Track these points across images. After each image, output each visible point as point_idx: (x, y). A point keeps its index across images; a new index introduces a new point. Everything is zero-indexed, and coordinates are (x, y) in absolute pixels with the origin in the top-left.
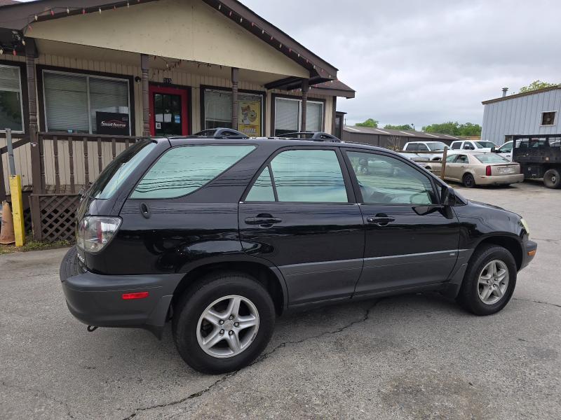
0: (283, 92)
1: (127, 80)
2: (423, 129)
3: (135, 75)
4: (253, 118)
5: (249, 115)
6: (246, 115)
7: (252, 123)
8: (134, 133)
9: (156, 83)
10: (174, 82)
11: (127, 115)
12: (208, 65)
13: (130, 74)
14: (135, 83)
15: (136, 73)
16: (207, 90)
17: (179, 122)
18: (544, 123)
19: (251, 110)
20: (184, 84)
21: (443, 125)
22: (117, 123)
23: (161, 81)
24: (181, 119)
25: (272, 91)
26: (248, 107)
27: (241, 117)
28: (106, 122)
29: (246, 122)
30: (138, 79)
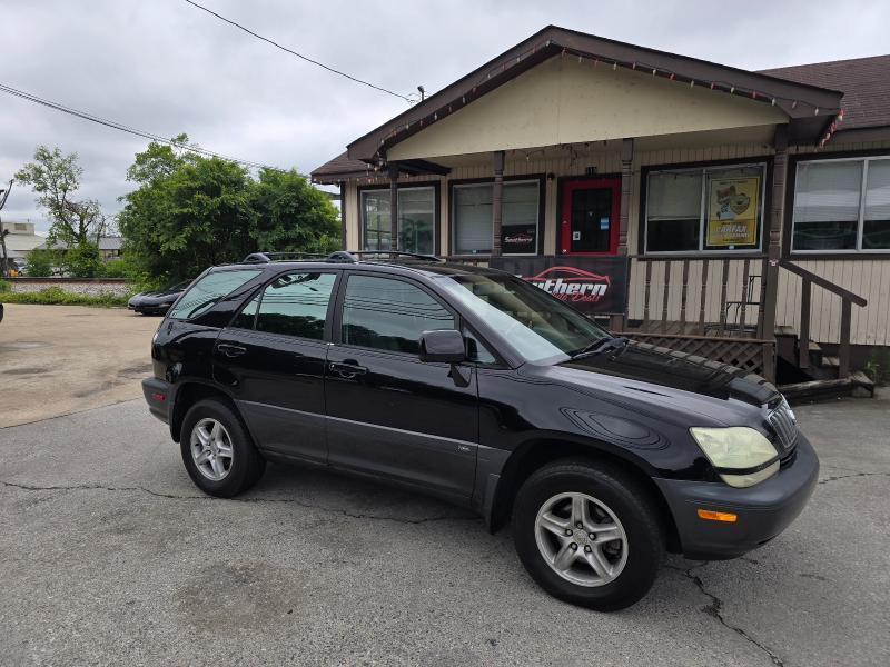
1: (537, 181)
3: (548, 172)
4: (742, 207)
5: (734, 203)
6: (726, 203)
7: (738, 217)
8: (542, 249)
10: (601, 171)
11: (534, 226)
13: (542, 171)
14: (547, 183)
15: (549, 168)
16: (653, 173)
17: (607, 227)
19: (738, 192)
20: (616, 170)
22: (522, 237)
23: (582, 172)
24: (609, 223)
25: (790, 150)
26: (733, 189)
27: (714, 208)
28: (511, 237)
29: (724, 216)
30: (552, 176)
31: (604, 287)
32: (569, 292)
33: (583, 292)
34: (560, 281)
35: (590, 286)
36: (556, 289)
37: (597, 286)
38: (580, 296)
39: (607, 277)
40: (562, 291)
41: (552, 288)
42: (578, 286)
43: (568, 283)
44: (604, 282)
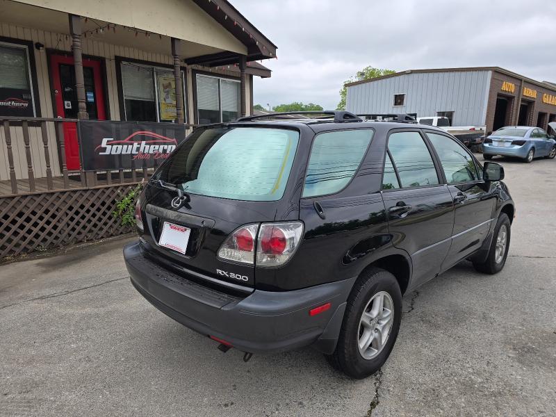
0: (206, 69)
1: (27, 47)
2: (273, 109)
3: (35, 41)
6: (168, 93)
7: (174, 102)
8: (39, 114)
9: (62, 51)
12: (147, 33)
13: (28, 38)
14: (36, 51)
15: (35, 38)
16: (124, 63)
17: (92, 100)
18: (396, 104)
20: (96, 54)
21: (292, 105)
22: (15, 101)
24: (95, 97)
25: (194, 66)
27: (163, 95)
29: (168, 101)
30: (39, 46)
31: (174, 147)
32: (151, 152)
33: (161, 151)
34: (143, 143)
35: (166, 147)
36: (141, 150)
37: (170, 146)
38: (160, 154)
39: (174, 140)
40: (146, 151)
41: (138, 149)
42: (157, 147)
43: (150, 144)
44: (173, 144)
